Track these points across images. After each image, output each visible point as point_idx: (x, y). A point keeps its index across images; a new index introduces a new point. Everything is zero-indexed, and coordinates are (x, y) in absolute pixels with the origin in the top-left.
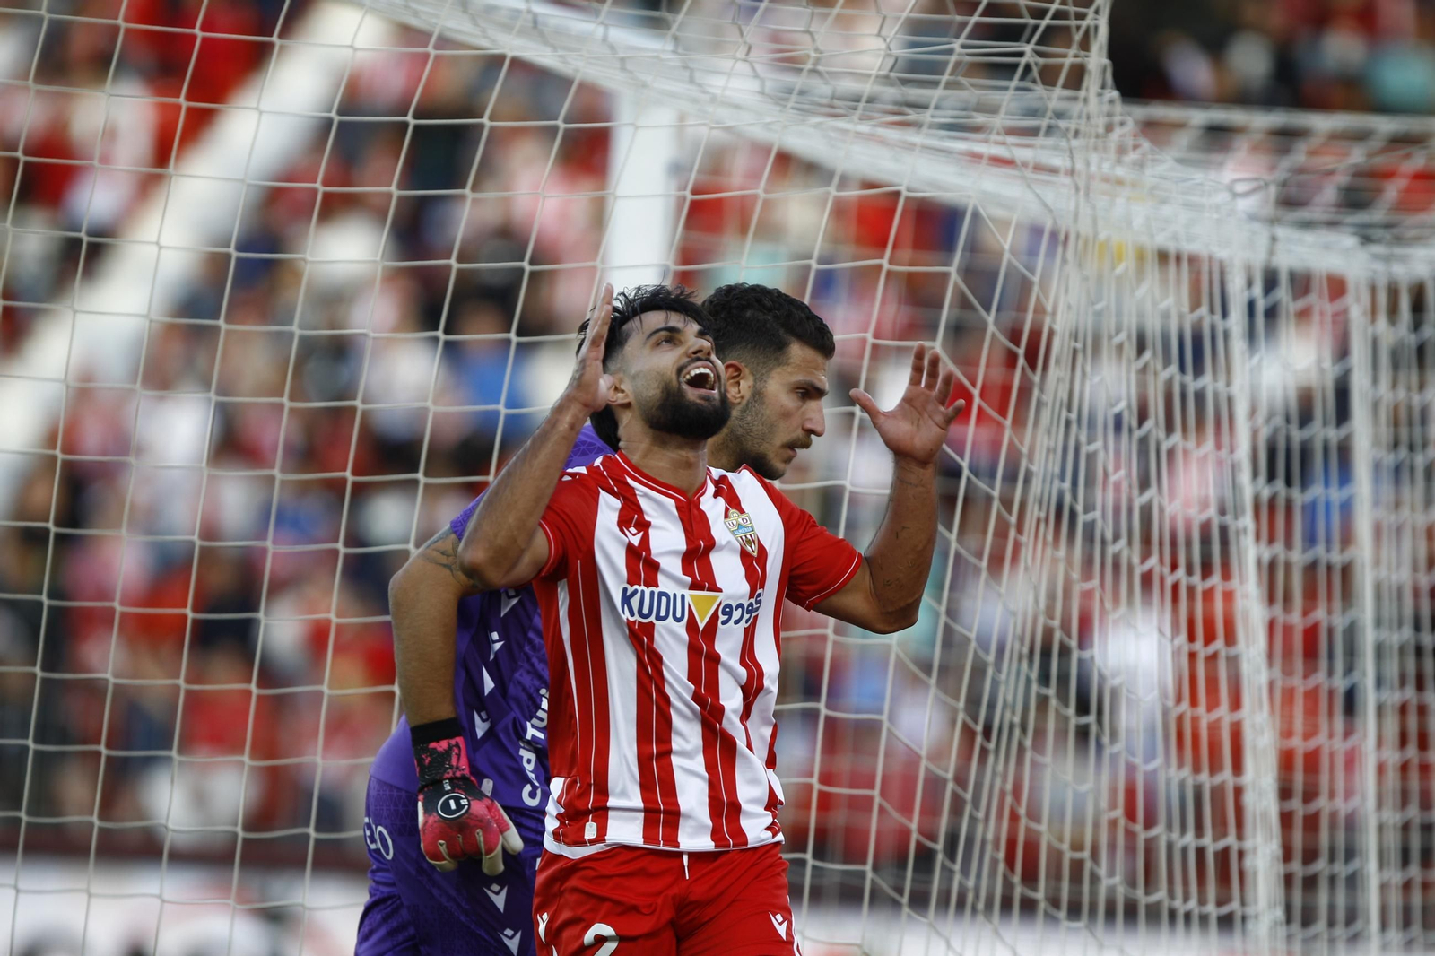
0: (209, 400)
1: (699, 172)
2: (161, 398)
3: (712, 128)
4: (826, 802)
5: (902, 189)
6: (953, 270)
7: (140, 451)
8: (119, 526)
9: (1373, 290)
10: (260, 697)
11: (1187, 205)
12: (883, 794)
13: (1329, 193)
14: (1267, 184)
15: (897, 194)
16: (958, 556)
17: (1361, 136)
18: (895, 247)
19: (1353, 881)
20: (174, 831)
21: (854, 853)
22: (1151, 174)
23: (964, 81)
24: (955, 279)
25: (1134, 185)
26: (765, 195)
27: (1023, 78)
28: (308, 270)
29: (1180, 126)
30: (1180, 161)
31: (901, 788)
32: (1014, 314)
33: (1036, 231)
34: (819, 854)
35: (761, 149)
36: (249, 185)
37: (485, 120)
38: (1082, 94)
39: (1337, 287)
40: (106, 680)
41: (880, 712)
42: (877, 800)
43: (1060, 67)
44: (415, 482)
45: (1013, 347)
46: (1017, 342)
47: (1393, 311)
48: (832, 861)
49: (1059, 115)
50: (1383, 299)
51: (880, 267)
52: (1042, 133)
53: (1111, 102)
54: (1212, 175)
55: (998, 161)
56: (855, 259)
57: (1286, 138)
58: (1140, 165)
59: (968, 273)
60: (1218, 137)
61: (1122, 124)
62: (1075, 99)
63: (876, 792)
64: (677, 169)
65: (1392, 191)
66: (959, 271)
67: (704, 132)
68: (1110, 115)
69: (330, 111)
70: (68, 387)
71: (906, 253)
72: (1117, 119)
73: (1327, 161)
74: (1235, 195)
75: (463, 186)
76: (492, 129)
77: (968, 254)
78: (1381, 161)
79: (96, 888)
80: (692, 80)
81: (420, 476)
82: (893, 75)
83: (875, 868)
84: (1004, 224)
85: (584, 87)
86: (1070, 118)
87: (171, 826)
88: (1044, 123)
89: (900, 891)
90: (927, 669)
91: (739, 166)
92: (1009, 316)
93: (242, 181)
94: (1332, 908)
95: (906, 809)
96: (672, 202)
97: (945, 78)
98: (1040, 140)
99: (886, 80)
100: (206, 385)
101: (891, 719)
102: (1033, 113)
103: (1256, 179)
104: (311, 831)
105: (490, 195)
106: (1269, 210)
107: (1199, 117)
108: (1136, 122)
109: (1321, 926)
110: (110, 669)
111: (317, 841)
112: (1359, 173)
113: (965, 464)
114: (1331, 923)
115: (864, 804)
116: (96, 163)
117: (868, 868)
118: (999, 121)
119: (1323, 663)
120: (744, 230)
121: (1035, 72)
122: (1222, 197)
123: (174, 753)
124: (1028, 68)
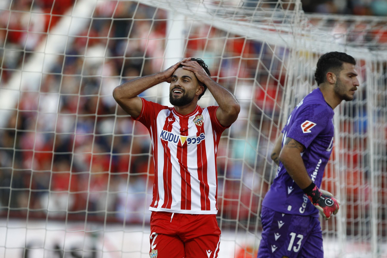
0: (58, 95)
1: (191, 33)
2: (46, 95)
3: (194, 21)
4: (226, 203)
5: (245, 37)
6: (259, 59)
7: (40, 109)
8: (34, 129)
9: (373, 64)
10: (73, 176)
11: (322, 41)
12: (241, 200)
13: (361, 38)
14: (344, 35)
15: (244, 39)
16: (261, 136)
17: (369, 22)
18: (244, 53)
19: (368, 223)
20: (49, 212)
21: (233, 216)
22: (312, 33)
23: (262, 8)
24: (260, 62)
25: (307, 36)
26: (208, 39)
27: (278, 7)
28: (85, 60)
29: (320, 20)
30: (320, 29)
31: (246, 199)
32: (276, 71)
33: (282, 49)
34: (224, 217)
35: (207, 26)
36: (69, 37)
37: (133, 19)
38: (294, 11)
39: (363, 63)
40: (31, 171)
41: (240, 178)
42: (239, 202)
43: (287, 5)
44: (114, 117)
45: (276, 80)
46: (277, 78)
47: (378, 69)
48: (228, 219)
49: (288, 17)
50: (376, 66)
51: (239, 59)
52: (283, 22)
53: (302, 14)
54: (329, 33)
55: (271, 30)
56: (233, 56)
57: (349, 23)
58: (309, 31)
59: (264, 60)
60: (331, 23)
61: (304, 20)
62: (292, 13)
63: (239, 200)
64: (185, 32)
65: (378, 37)
66: (261, 59)
67: (192, 22)
68: (301, 17)
69: (91, 16)
70: (20, 92)
71: (247, 55)
72: (303, 18)
73: (359, 29)
74: (335, 38)
75: (127, 36)
76: (135, 21)
77: (264, 55)
78: (375, 29)
79: (28, 227)
80: (188, 9)
81: (115, 115)
82: (243, 7)
83: (239, 220)
84: (273, 47)
85: (160, 10)
86: (291, 18)
87: (48, 210)
88: (283, 19)
89: (246, 227)
90: (253, 167)
91: (202, 31)
92: (275, 71)
93: (67, 35)
94: (362, 231)
95: (248, 204)
96: (183, 41)
97: (257, 8)
98: (283, 24)
99: (240, 8)
100: (58, 91)
101: (243, 180)
102: (280, 16)
103: (340, 34)
104: (87, 211)
105: (134, 39)
106: (345, 42)
107: (325, 17)
108: (308, 19)
109: (359, 236)
110: (32, 167)
111: (88, 214)
112: (369, 32)
113: (263, 111)
114: (362, 235)
115: (235, 203)
116: (28, 31)
117: (237, 221)
118: (271, 19)
119: (358, 164)
120: (203, 48)
121: (281, 6)
122: (331, 39)
123: (49, 190)
124: (279, 5)
